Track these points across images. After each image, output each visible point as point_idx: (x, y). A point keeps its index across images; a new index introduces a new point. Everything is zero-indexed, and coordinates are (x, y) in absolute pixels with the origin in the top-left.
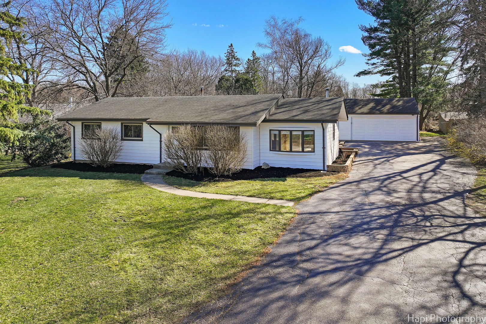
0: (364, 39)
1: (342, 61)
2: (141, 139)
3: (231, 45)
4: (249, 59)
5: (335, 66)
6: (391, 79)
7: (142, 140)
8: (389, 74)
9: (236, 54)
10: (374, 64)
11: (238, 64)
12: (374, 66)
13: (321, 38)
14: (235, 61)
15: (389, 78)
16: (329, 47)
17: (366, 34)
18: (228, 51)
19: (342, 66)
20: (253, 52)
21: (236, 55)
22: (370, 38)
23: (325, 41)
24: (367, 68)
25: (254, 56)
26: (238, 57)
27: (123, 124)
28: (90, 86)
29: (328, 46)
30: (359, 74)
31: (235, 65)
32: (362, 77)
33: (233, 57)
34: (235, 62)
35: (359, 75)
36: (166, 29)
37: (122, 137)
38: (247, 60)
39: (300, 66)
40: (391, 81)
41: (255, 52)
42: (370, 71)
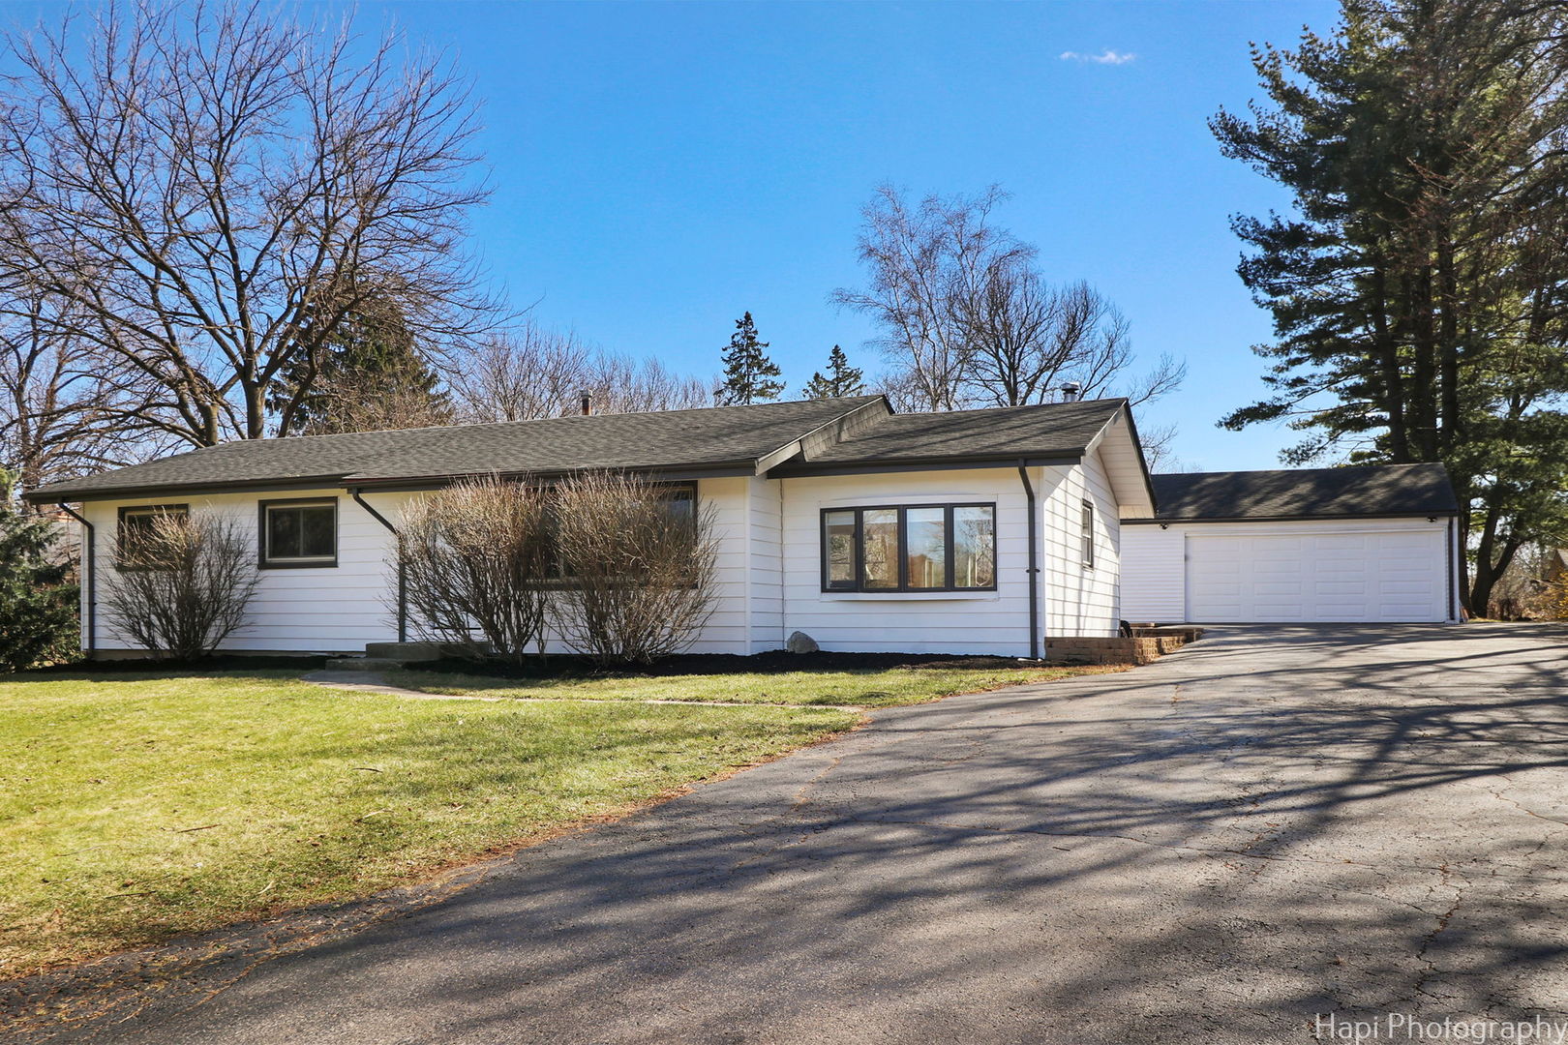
0: (1248, 273)
1: (1170, 374)
2: (332, 558)
3: (748, 317)
4: (817, 376)
5: (1146, 392)
6: (1372, 447)
7: (334, 564)
8: (1361, 425)
9: (763, 349)
10: (1298, 381)
11: (774, 385)
12: (1299, 388)
13: (1091, 286)
14: (763, 377)
15: (1366, 440)
16: (1121, 326)
17: (1259, 251)
18: (736, 339)
19: (1173, 393)
20: (836, 351)
21: (765, 353)
22: (1276, 266)
23: (1104, 297)
24: (1267, 395)
25: (838, 367)
26: (773, 360)
27: (268, 508)
28: (190, 420)
29: (1117, 319)
30: (1236, 417)
31: (761, 393)
32: (1251, 428)
33: (756, 361)
34: (759, 380)
35: (1236, 421)
36: (471, 209)
37: (262, 555)
38: (812, 380)
39: (1009, 391)
40: (1372, 454)
41: (841, 352)
42: (1278, 404)
